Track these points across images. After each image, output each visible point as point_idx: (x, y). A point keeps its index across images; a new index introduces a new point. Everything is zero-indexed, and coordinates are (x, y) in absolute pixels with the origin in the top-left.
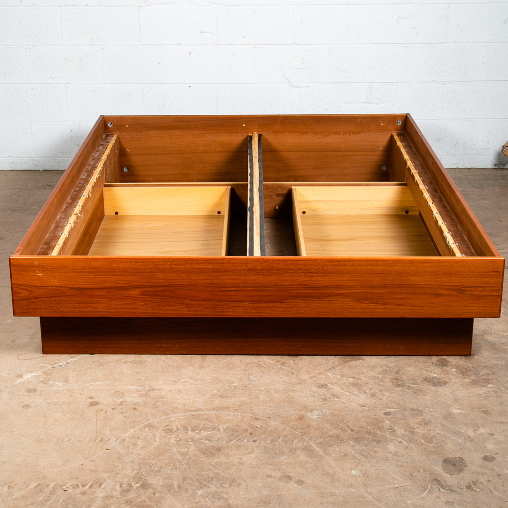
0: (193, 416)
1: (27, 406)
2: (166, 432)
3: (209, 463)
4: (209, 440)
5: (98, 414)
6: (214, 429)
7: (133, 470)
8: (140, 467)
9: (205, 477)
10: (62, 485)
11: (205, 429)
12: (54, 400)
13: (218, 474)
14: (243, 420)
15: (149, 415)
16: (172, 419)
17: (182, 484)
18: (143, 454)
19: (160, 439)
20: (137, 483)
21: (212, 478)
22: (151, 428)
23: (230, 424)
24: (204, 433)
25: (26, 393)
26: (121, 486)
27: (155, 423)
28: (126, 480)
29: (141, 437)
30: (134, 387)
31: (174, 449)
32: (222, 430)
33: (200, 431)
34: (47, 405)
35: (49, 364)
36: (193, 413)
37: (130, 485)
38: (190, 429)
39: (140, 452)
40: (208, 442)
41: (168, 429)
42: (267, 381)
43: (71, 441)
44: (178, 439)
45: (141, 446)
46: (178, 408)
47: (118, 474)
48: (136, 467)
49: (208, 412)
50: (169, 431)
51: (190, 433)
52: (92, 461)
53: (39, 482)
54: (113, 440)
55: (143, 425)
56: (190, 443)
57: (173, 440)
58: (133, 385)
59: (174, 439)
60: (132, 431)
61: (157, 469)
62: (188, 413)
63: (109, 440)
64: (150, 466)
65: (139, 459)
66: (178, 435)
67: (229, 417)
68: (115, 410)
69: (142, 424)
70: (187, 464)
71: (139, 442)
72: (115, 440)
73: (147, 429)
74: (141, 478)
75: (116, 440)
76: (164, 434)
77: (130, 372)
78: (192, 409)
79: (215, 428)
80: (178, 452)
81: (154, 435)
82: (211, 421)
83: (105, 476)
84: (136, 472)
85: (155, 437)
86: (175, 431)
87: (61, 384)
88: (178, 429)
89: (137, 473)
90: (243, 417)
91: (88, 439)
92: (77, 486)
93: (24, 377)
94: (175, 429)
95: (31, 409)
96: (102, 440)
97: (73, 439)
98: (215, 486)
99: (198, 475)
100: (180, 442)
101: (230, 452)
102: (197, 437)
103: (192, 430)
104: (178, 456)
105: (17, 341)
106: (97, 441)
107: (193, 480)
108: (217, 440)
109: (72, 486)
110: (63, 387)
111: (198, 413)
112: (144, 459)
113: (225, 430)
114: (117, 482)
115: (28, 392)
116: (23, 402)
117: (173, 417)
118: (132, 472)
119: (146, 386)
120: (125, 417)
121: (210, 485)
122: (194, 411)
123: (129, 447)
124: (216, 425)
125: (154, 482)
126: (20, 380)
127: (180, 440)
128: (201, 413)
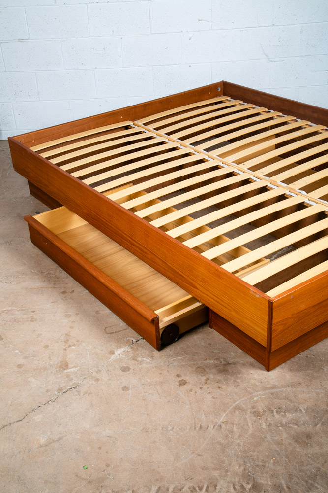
0: (273, 394)
1: (125, 388)
2: (255, 416)
3: (306, 455)
4: (297, 425)
5: (189, 395)
6: (296, 411)
7: (240, 466)
8: (245, 462)
9: (308, 473)
10: (180, 488)
11: (288, 410)
12: (147, 380)
13: (319, 469)
14: (319, 398)
15: (234, 394)
16: (255, 399)
17: (290, 485)
18: (242, 444)
19: (252, 424)
20: (248, 483)
21: (316, 475)
22: (240, 411)
23: (309, 404)
24: (290, 416)
25: (122, 373)
26: (234, 488)
27: (242, 404)
28: (237, 479)
29: (235, 422)
30: (212, 362)
31: (268, 436)
32: (304, 411)
33: (285, 412)
34: (143, 387)
35: (133, 338)
36: (272, 391)
37: (242, 486)
38: (275, 411)
39: (239, 441)
40: (296, 427)
41: (255, 412)
42: (324, 350)
43: (174, 430)
44: (268, 424)
45: (238, 434)
46: (256, 385)
47: (227, 471)
48: (241, 462)
49: (284, 389)
50: (257, 414)
51: (277, 416)
52: (199, 455)
53: (159, 485)
54: (211, 428)
55: (232, 407)
56: (281, 428)
57: (264, 426)
58: (210, 359)
59: (264, 424)
60: (224, 415)
61: (261, 464)
62: (267, 392)
63: (208, 427)
64: (253, 460)
65: (241, 451)
66: (266, 419)
67: (305, 395)
68: (203, 389)
69: (231, 405)
70: (287, 456)
71: (235, 429)
72: (212, 427)
73: (237, 412)
74: (249, 476)
75: (214, 427)
76: (254, 418)
77: (203, 344)
78: (269, 386)
79: (297, 409)
80: (273, 440)
81: (245, 419)
82: (291, 401)
83: (216, 474)
84: (242, 468)
85: (247, 423)
86: (263, 414)
87: (148, 360)
88: (264, 411)
89: (245, 470)
90: (318, 394)
91: (189, 427)
92: (194, 488)
93: (116, 353)
94: (262, 411)
95: (130, 392)
96: (201, 427)
97: (175, 427)
98: (322, 486)
99: (301, 471)
100: (271, 428)
101: (320, 439)
102: (284, 421)
103: (278, 413)
104: (275, 446)
105: (100, 312)
106: (197, 429)
107: (298, 478)
108: (304, 424)
109: (189, 489)
110: (151, 364)
111: (275, 390)
112: (245, 451)
113: (307, 410)
114: (228, 482)
115: (123, 371)
116: (121, 383)
117: (255, 396)
118: (239, 468)
119: (222, 360)
120: (213, 398)
121: (316, 485)
122: (273, 388)
123: (227, 436)
124: (296, 405)
125: (263, 482)
126: (113, 357)
127: (270, 425)
128: (278, 390)
